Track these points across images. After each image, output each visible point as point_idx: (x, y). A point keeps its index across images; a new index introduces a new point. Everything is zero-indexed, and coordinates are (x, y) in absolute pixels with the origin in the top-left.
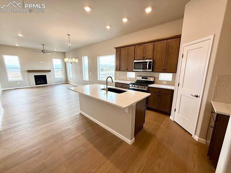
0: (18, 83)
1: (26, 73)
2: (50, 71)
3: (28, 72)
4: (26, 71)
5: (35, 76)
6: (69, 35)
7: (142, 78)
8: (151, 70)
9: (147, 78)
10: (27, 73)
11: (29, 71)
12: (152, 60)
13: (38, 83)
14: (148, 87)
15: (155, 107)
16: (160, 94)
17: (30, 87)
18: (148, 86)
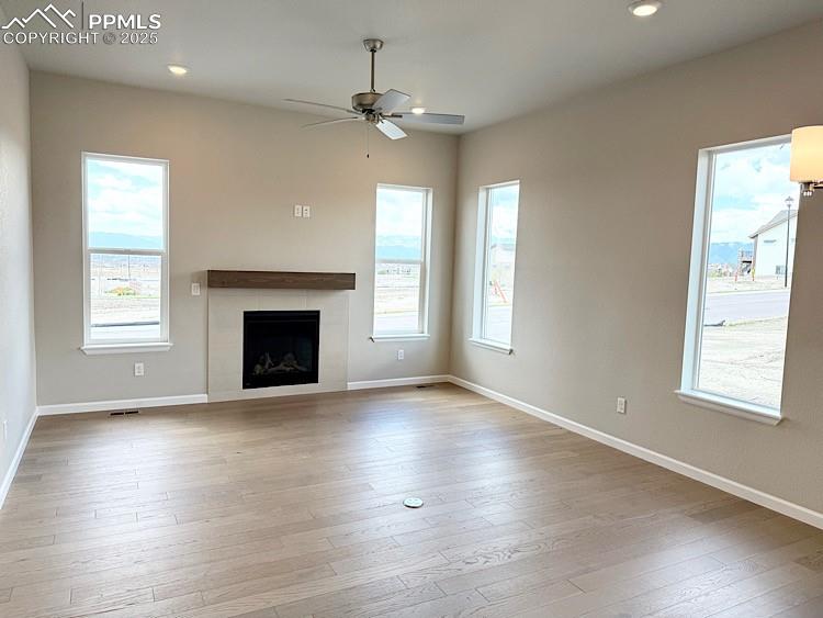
0: (140, 369)
1: (196, 291)
3: (210, 284)
4: (196, 278)
5: (249, 317)
10: (206, 290)
11: (218, 280)
13: (258, 369)
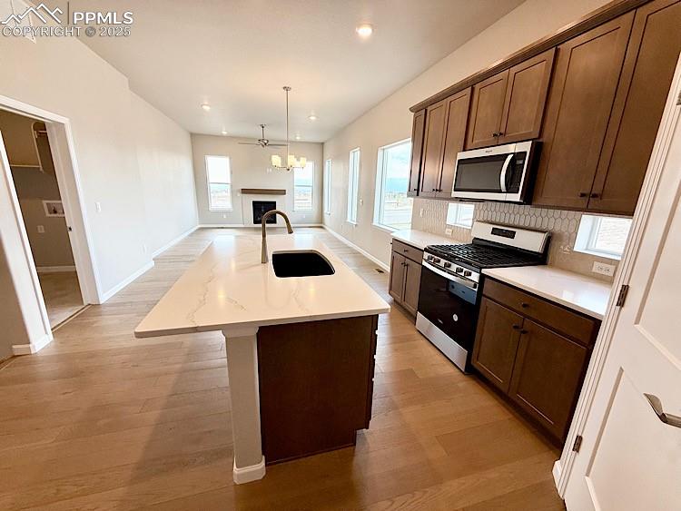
0: (225, 216)
1: (239, 195)
2: (283, 192)
3: (242, 193)
4: (238, 191)
5: (254, 203)
6: (286, 88)
7: (495, 232)
8: (516, 197)
9: (511, 235)
10: (241, 195)
11: (245, 191)
12: (526, 147)
13: (258, 219)
14: (483, 277)
15: (499, 381)
16: (528, 325)
17: (242, 226)
18: (484, 271)
